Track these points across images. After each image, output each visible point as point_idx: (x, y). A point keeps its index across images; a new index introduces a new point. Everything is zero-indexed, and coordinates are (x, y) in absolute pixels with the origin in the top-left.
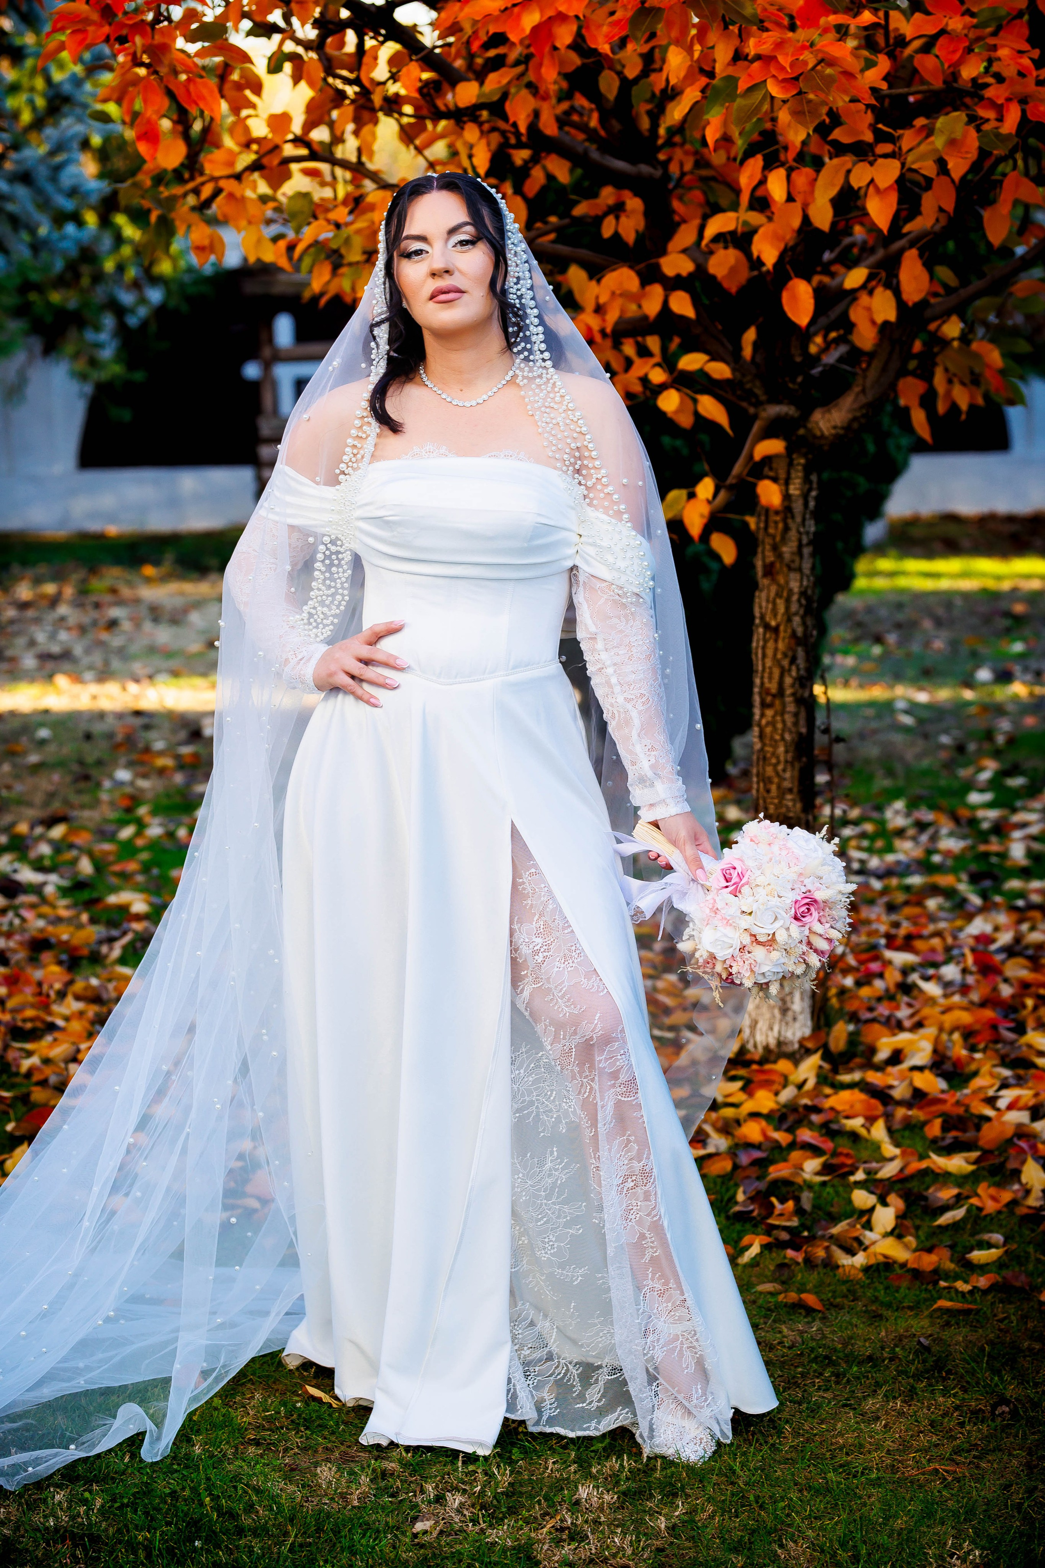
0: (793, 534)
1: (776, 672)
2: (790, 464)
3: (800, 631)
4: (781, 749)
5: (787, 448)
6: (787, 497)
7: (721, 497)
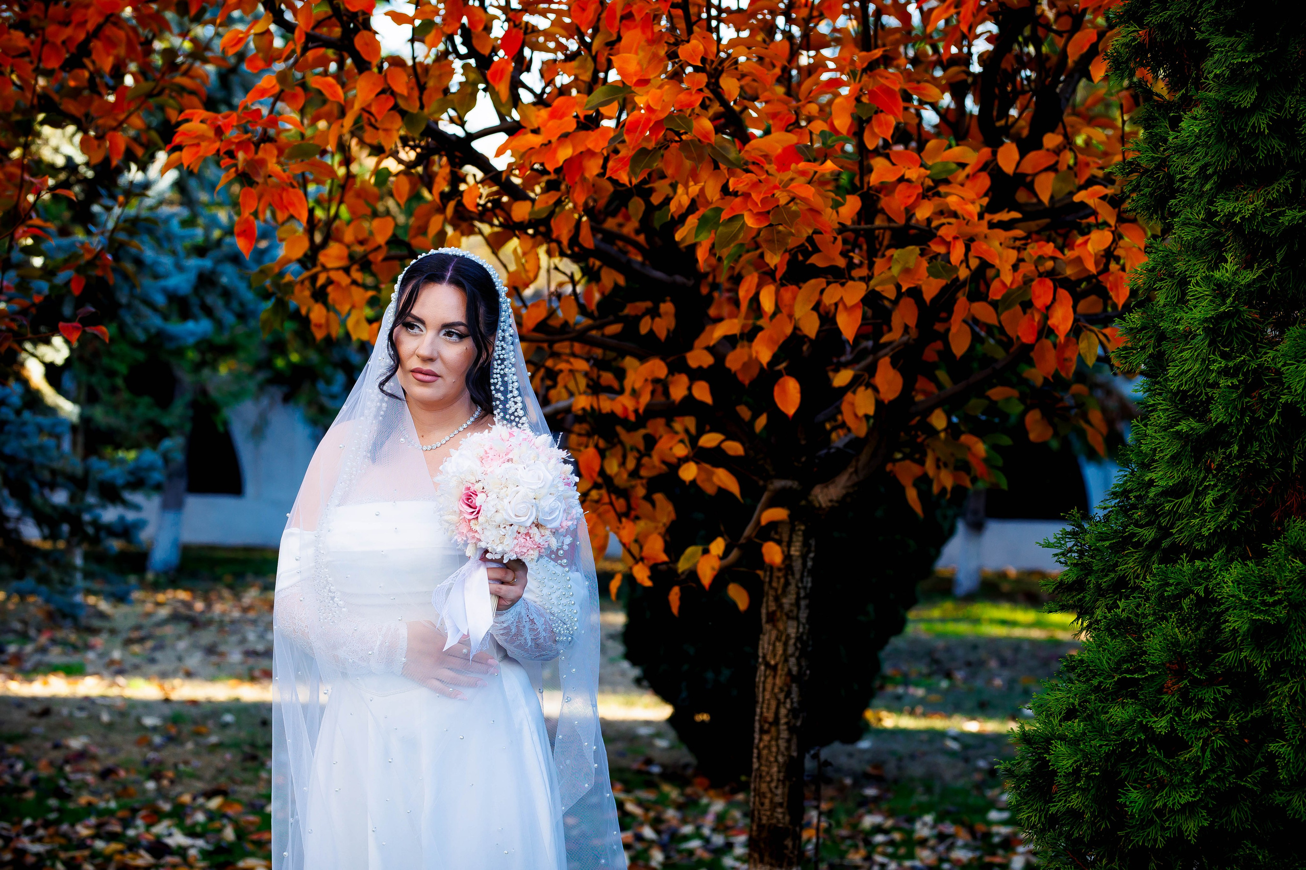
0: (792, 588)
1: (774, 704)
2: (792, 531)
3: (795, 670)
4: (775, 769)
5: (789, 516)
6: (787, 557)
7: (735, 554)
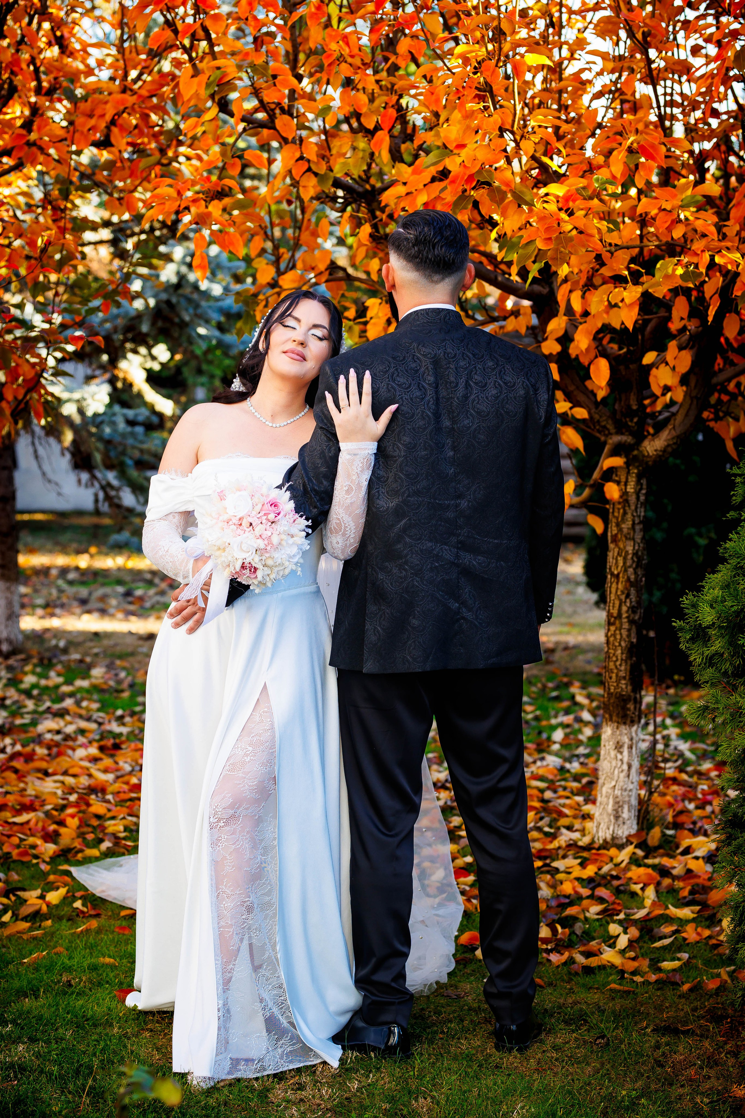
0: (629, 516)
1: (617, 603)
2: (628, 473)
3: (632, 577)
4: (619, 652)
5: (625, 463)
6: (624, 494)
7: (587, 492)
